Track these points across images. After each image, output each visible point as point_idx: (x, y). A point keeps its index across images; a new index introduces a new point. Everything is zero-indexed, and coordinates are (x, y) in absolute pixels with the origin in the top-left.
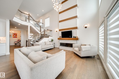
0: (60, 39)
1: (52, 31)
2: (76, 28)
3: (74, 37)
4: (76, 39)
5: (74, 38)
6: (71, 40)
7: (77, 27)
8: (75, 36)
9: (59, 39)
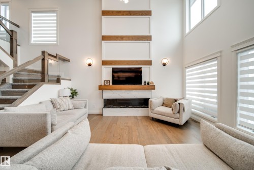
0: (106, 87)
1: (69, 61)
2: (149, 63)
3: (145, 82)
4: (151, 87)
5: (145, 86)
6: (140, 89)
7: (151, 61)
8: (147, 82)
9: (101, 88)
